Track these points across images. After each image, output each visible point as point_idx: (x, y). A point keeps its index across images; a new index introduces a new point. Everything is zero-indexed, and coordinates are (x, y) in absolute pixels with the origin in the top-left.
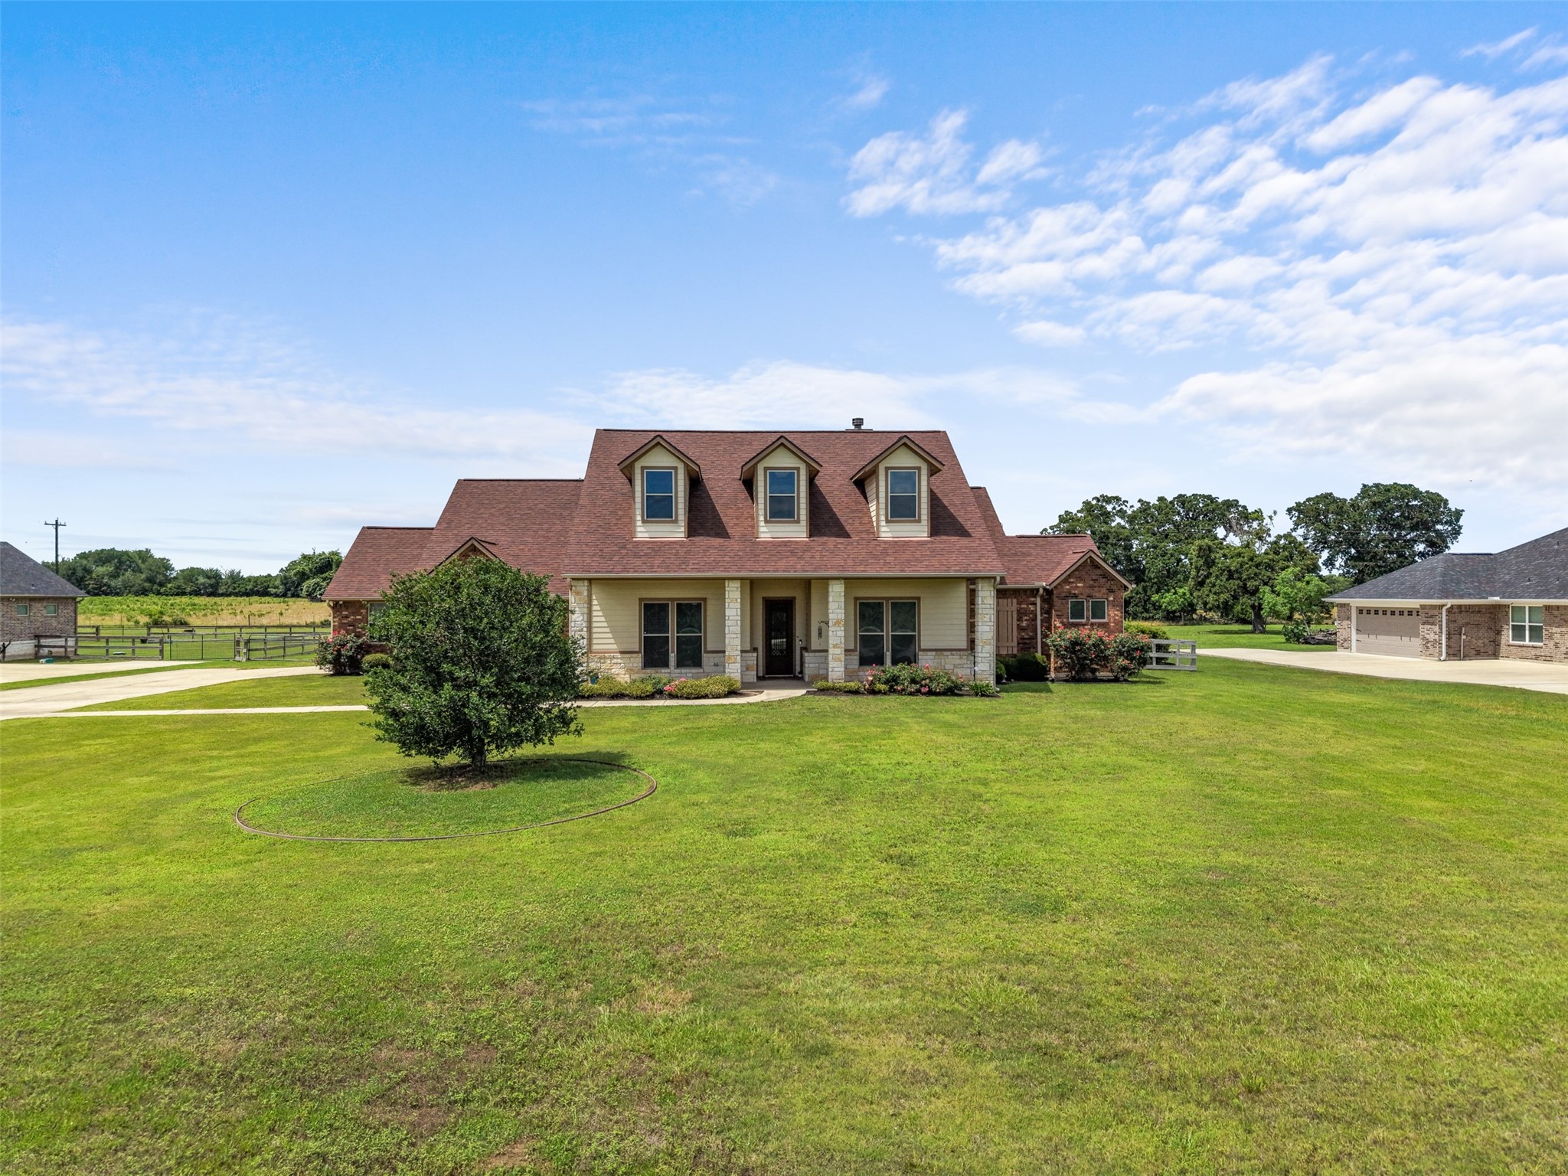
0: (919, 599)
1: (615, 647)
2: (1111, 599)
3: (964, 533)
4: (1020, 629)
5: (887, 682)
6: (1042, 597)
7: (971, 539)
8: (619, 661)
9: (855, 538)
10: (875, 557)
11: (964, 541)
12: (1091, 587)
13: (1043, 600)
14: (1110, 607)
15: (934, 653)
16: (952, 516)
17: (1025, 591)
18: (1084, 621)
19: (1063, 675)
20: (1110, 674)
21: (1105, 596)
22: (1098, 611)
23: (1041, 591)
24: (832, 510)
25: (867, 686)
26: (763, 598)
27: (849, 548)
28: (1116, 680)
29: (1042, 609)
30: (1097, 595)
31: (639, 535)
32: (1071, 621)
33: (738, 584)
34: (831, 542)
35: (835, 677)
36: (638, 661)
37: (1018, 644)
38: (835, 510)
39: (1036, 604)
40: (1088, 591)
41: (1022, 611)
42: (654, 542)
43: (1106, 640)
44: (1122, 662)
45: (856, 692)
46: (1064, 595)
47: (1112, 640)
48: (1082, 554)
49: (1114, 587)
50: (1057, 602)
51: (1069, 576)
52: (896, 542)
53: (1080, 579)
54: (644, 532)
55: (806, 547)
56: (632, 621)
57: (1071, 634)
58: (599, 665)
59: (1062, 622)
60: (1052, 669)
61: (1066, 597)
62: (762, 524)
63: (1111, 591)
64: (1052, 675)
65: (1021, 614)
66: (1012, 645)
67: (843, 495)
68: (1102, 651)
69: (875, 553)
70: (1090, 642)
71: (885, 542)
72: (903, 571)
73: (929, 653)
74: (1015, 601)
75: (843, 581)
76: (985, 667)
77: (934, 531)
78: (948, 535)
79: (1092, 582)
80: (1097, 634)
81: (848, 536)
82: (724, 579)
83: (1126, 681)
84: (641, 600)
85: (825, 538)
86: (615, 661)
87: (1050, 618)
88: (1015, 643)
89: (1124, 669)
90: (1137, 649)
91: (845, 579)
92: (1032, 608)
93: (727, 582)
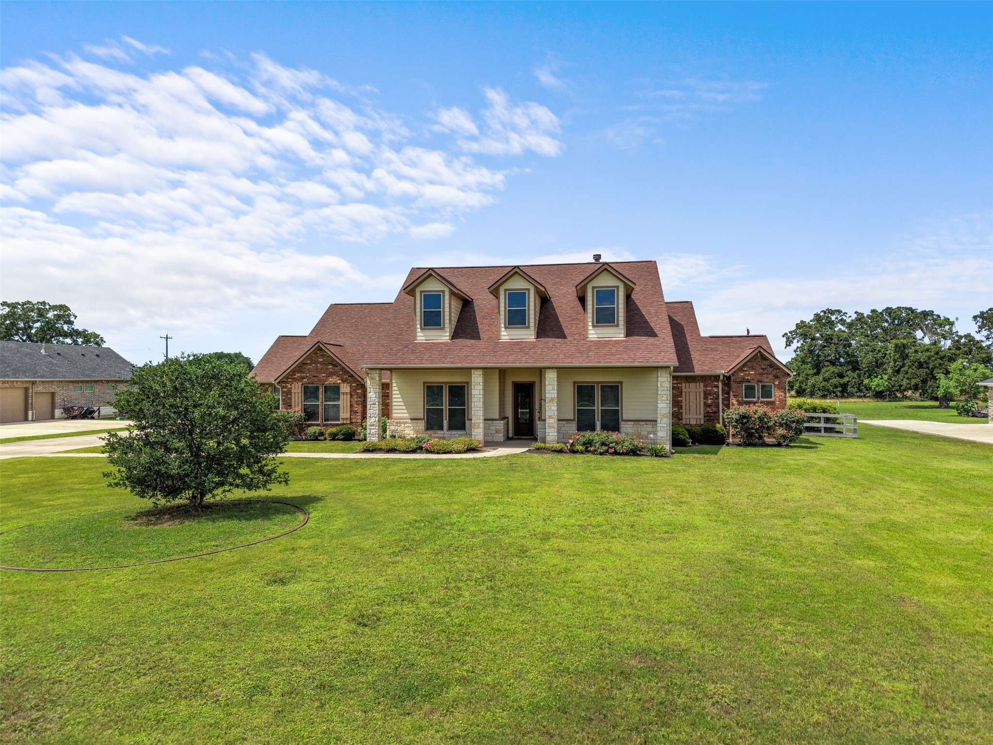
0: (621, 383)
1: (407, 415)
2: (777, 383)
3: (652, 334)
4: (706, 405)
5: (584, 444)
6: (723, 381)
7: (656, 338)
8: (410, 425)
9: (569, 338)
10: (581, 353)
11: (651, 340)
12: (761, 374)
13: (724, 384)
14: (776, 389)
15: (632, 423)
16: (647, 322)
17: (710, 377)
18: (755, 400)
19: (737, 440)
20: (774, 440)
21: (772, 381)
22: (767, 393)
23: (722, 377)
24: (558, 319)
25: (569, 447)
26: (513, 382)
27: (564, 346)
28: (779, 445)
29: (723, 390)
30: (765, 380)
31: (419, 338)
32: (745, 399)
33: (480, 372)
34: (551, 341)
35: (550, 439)
36: (422, 425)
37: (705, 416)
38: (560, 319)
39: (718, 387)
40: (758, 377)
41: (708, 392)
42: (429, 343)
43: (770, 414)
44: (781, 431)
45: (561, 451)
46: (740, 380)
47: (774, 415)
48: (753, 349)
49: (779, 374)
50: (734, 385)
51: (744, 366)
52: (599, 341)
53: (753, 369)
54: (421, 336)
55: (532, 346)
56: (419, 397)
57: (743, 409)
58: (396, 428)
59: (738, 401)
60: (731, 436)
61: (741, 382)
62: (503, 329)
63: (776, 377)
64: (731, 440)
65: (706, 395)
66: (700, 417)
67: (569, 308)
68: (766, 423)
69: (582, 349)
70: (756, 416)
71: (592, 341)
72: (600, 362)
73: (629, 423)
74: (702, 385)
75: (555, 370)
76: (663, 434)
77: (629, 333)
78: (640, 336)
79: (761, 371)
80: (761, 410)
81: (565, 337)
82: (471, 369)
83: (787, 446)
84: (424, 383)
85: (548, 339)
86: (407, 425)
87: (729, 397)
88: (702, 416)
89: (784, 437)
90: (793, 422)
91: (557, 368)
92: (715, 390)
93: (473, 370)
